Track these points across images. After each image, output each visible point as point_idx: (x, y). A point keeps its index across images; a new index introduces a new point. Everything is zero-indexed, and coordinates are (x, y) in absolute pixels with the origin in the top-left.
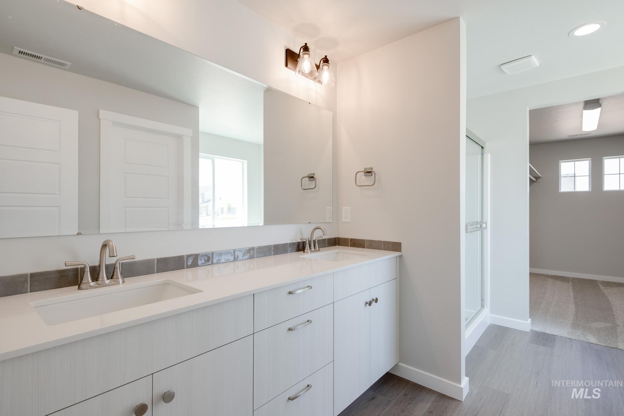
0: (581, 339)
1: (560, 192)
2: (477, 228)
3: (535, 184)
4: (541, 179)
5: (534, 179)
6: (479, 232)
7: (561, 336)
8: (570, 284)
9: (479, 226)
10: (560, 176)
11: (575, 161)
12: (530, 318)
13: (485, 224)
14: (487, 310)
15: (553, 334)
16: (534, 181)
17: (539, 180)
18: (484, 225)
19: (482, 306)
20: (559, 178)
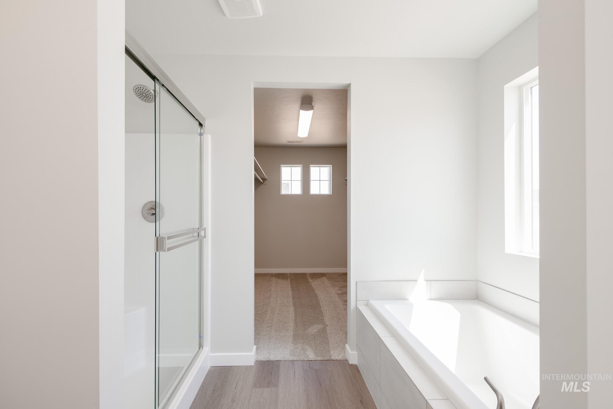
0: (302, 358)
1: (281, 194)
2: (194, 237)
3: (262, 186)
4: (267, 181)
5: (262, 181)
6: (197, 243)
7: (285, 359)
8: (289, 281)
9: (196, 234)
10: (281, 180)
11: (291, 167)
12: (255, 344)
13: (203, 231)
14: (206, 348)
15: (277, 359)
16: (262, 183)
17: (266, 182)
18: (202, 233)
19: (201, 346)
20: (281, 181)
